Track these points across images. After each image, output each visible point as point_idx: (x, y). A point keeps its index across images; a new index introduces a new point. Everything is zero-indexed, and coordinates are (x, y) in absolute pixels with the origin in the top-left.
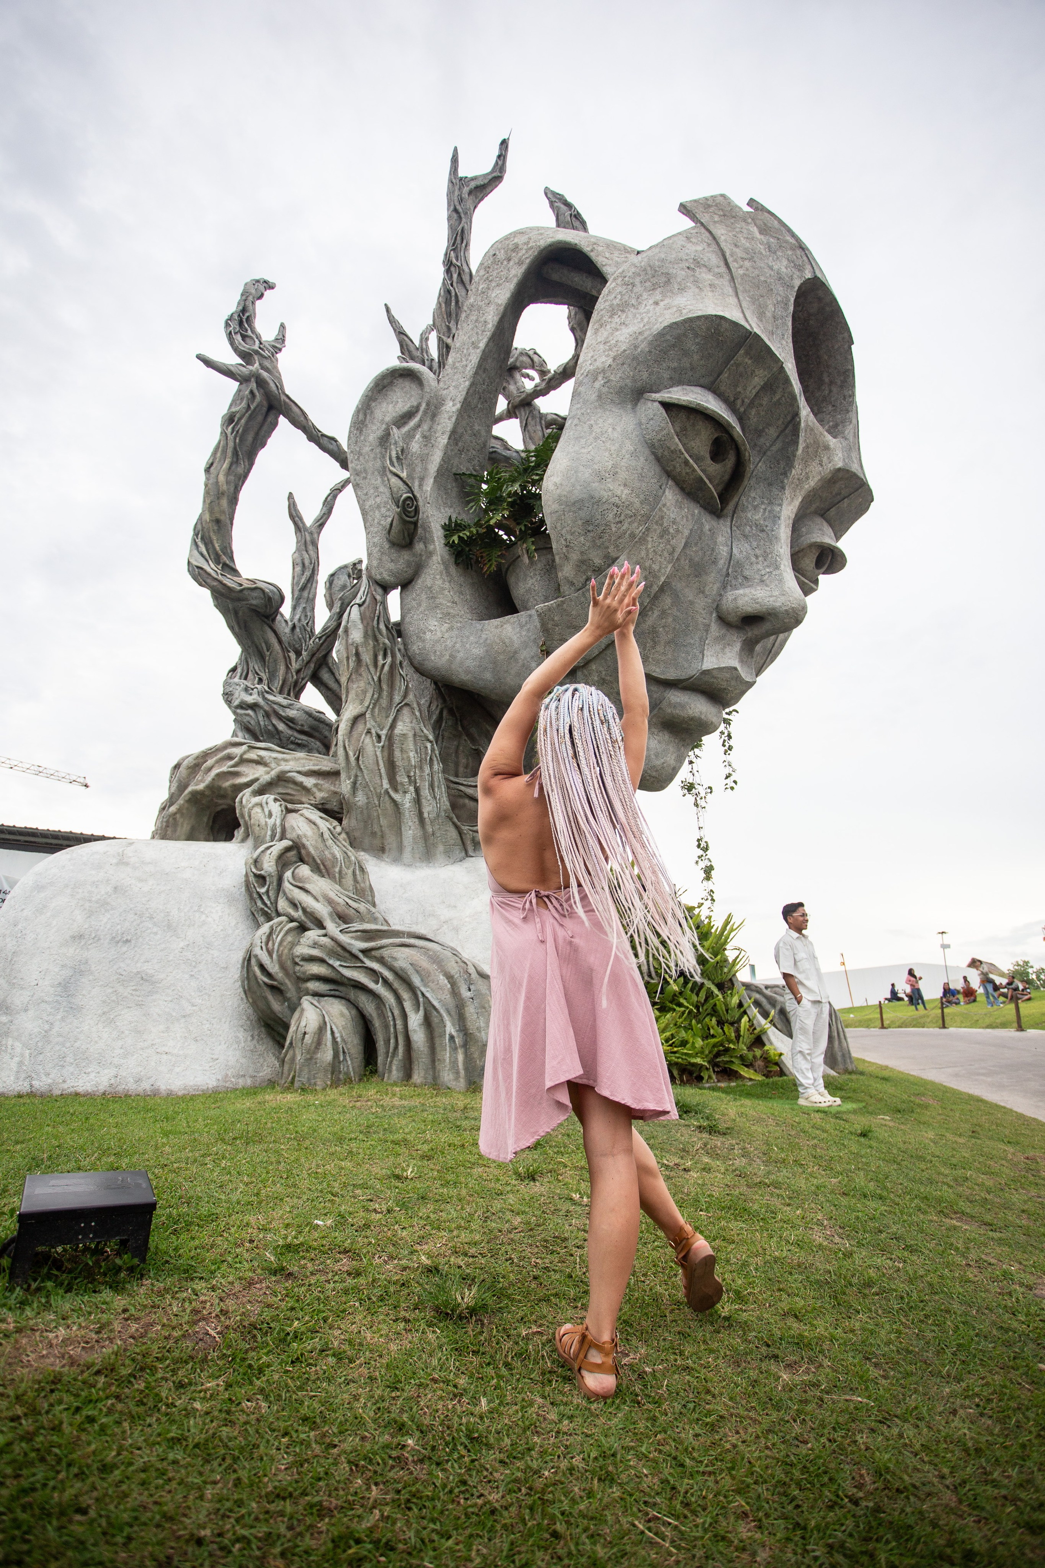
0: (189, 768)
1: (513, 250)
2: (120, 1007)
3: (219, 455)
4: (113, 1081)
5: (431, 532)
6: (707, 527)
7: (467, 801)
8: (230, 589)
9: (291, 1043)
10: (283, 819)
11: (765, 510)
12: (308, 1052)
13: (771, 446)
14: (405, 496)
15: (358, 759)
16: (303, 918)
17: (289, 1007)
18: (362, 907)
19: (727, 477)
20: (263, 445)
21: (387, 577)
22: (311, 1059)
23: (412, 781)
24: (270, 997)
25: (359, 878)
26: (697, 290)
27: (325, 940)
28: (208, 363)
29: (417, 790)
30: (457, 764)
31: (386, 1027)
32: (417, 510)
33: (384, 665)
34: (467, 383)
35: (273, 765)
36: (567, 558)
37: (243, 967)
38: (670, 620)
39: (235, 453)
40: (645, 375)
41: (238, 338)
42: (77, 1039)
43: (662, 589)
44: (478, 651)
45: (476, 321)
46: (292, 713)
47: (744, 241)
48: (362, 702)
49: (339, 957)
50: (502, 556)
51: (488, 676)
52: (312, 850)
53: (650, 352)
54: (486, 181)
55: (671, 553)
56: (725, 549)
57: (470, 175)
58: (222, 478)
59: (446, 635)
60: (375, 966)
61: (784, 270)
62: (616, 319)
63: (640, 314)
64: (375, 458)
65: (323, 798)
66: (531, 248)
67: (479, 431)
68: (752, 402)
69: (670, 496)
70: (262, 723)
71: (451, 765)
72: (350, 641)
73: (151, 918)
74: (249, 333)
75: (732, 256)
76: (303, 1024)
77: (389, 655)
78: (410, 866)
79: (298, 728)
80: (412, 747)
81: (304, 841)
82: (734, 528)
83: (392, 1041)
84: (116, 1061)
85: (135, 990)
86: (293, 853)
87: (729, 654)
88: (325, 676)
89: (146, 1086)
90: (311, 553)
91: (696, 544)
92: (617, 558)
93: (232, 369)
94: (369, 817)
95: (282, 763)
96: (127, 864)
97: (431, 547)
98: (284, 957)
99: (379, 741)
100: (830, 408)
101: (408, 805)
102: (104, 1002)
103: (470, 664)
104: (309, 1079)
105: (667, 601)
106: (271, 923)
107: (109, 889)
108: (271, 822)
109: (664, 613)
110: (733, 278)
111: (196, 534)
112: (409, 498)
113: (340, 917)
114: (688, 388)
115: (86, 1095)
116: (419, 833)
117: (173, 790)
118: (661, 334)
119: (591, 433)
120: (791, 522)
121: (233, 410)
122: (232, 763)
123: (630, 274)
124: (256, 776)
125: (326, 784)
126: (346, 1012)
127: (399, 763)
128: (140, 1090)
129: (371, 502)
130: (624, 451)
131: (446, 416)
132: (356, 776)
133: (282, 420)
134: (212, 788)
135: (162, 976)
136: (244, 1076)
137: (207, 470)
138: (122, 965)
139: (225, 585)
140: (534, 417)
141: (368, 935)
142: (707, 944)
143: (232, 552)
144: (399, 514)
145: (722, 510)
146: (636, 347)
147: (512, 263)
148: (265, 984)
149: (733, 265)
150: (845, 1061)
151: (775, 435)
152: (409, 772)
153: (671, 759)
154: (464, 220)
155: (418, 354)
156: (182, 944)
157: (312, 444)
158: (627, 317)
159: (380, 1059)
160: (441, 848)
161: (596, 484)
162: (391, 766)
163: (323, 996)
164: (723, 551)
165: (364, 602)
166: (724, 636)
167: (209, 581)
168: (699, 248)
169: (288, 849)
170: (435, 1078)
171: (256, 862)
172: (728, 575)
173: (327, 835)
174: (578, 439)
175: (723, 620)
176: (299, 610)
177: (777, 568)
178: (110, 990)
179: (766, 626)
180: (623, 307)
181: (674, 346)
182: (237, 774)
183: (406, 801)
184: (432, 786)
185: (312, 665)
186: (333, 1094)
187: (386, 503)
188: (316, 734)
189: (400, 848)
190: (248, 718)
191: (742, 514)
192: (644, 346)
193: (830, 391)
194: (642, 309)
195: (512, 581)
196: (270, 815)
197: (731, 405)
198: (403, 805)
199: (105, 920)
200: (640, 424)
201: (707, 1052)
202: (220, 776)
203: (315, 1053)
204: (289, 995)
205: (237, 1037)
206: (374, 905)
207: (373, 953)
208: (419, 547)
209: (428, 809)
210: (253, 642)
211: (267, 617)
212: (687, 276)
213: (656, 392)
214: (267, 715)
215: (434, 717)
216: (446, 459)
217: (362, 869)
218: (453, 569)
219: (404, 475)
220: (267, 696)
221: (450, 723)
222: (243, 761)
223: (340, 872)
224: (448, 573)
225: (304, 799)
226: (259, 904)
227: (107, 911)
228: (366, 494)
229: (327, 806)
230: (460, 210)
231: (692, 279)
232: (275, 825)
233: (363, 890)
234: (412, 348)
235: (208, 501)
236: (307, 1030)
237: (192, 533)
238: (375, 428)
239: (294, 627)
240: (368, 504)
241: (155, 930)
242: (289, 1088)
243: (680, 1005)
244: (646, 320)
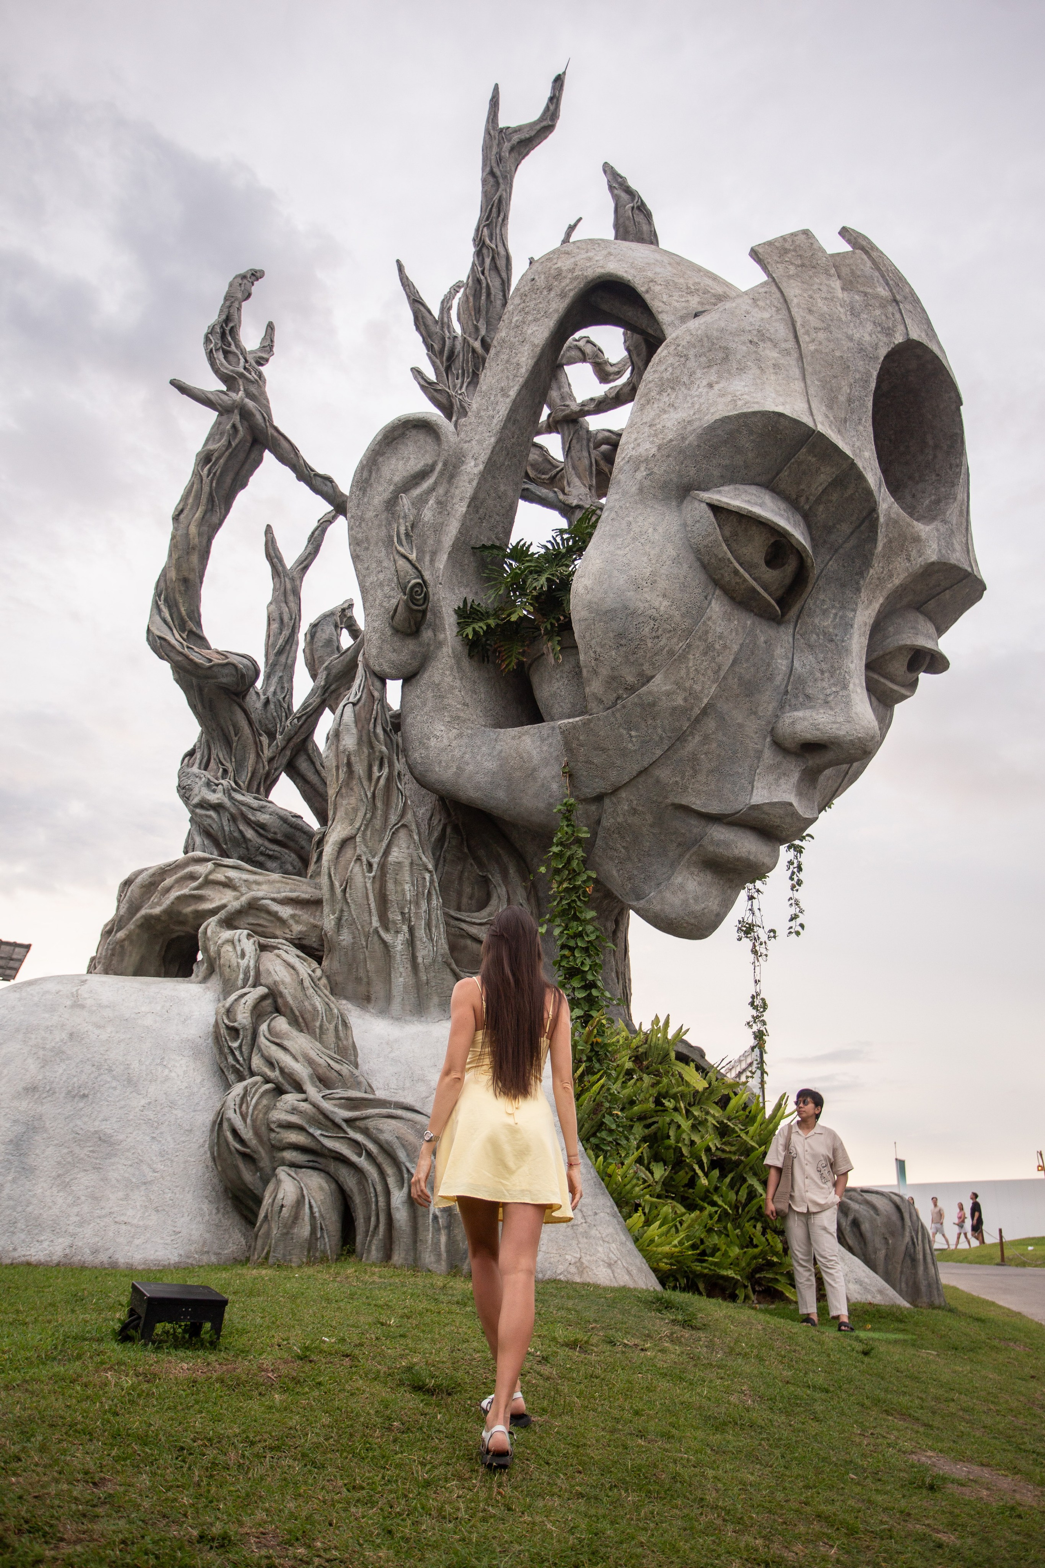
0: (143, 886)
1: (556, 277)
2: (76, 1170)
3: (190, 500)
4: (67, 1251)
5: (441, 618)
6: (762, 639)
7: (469, 942)
8: (196, 665)
9: (266, 1217)
10: (258, 960)
11: (836, 615)
12: (285, 1226)
13: (844, 542)
14: (413, 582)
15: (344, 891)
16: (280, 1079)
17: (261, 1178)
18: (345, 1069)
19: (787, 581)
20: (244, 485)
21: (386, 668)
22: (287, 1233)
23: (406, 918)
24: (241, 1165)
25: (341, 1034)
26: (758, 372)
27: (305, 1106)
28: (183, 389)
29: (411, 930)
30: (460, 894)
31: (367, 1203)
32: (426, 598)
33: (379, 778)
34: (493, 440)
35: (244, 889)
36: (596, 672)
37: (212, 1131)
38: (714, 745)
39: (211, 499)
40: (693, 472)
41: (220, 356)
42: (29, 1204)
43: (704, 712)
44: (491, 765)
45: (508, 361)
46: (263, 818)
47: (820, 303)
48: (352, 821)
49: (320, 1125)
50: (523, 654)
51: (501, 794)
52: (290, 999)
53: (699, 446)
54: (533, 133)
55: (716, 672)
56: (785, 662)
57: (513, 124)
58: (193, 529)
59: (454, 743)
60: (359, 1137)
61: (867, 338)
62: (665, 398)
63: (692, 397)
64: (380, 526)
65: (300, 932)
66: (577, 278)
67: (505, 493)
68: (818, 501)
69: (717, 607)
70: (227, 828)
71: (453, 895)
72: (341, 748)
73: (110, 1070)
74: (233, 348)
75: (803, 326)
76: (280, 1195)
77: (386, 765)
78: (398, 1019)
79: (270, 836)
80: (408, 879)
81: (282, 988)
82: (797, 636)
83: (373, 1219)
84: (71, 1229)
85: (93, 1151)
86: (269, 1001)
87: (784, 786)
88: (303, 765)
89: (103, 1257)
90: (292, 605)
91: (747, 660)
92: (653, 677)
93: (212, 397)
94: (354, 958)
95: (254, 887)
96: (82, 1007)
97: (441, 637)
98: (258, 1122)
99: (370, 871)
100: (934, 477)
101: (399, 948)
102: (59, 1163)
103: (481, 778)
104: (284, 1255)
105: (711, 724)
106: (245, 1083)
107: (64, 1035)
108: (243, 963)
109: (706, 739)
110: (801, 357)
111: (158, 594)
112: (418, 584)
113: (321, 1080)
114: (741, 487)
115: (38, 1265)
116: (411, 981)
117: (122, 911)
118: (712, 428)
119: (629, 532)
120: (868, 628)
121: (211, 447)
122: (195, 884)
123: (684, 343)
124: (224, 901)
125: (304, 915)
126: (325, 1185)
127: (392, 897)
128: (97, 1262)
129: (373, 578)
130: (664, 557)
131: (466, 478)
132: (342, 911)
133: (268, 455)
134: (172, 914)
135: (121, 1137)
136: (208, 1252)
137: (176, 518)
138: (79, 1122)
139: (191, 660)
140: (579, 440)
141: (353, 1103)
142: (751, 1129)
143: (200, 616)
144: (406, 602)
145: (783, 615)
146: (684, 439)
147: (553, 294)
148: (237, 1150)
149: (804, 339)
150: (930, 1294)
151: (848, 531)
152: (403, 908)
153: (713, 904)
154: (502, 187)
155: (437, 329)
156: (143, 1102)
157: (302, 484)
158: (677, 397)
159: (359, 1238)
160: (435, 1000)
161: (632, 593)
162: (383, 900)
163: (301, 1167)
164: (782, 665)
165: (359, 700)
166: (780, 764)
167: (172, 654)
168: (766, 315)
169: (263, 998)
170: (416, 1260)
171: (229, 1012)
172: (786, 692)
173: (307, 983)
174: (614, 536)
175: (779, 746)
176: (274, 680)
177: (845, 687)
178: (66, 1151)
179: (830, 756)
180: (672, 384)
181: (726, 442)
182: (200, 898)
183: (398, 942)
184: (428, 925)
185: (288, 753)
186: (309, 1271)
187: (390, 580)
188: (291, 844)
189: (389, 998)
190: (209, 821)
191: (808, 620)
192: (692, 438)
193: (935, 457)
194: (694, 392)
195: (535, 680)
196: (243, 955)
197: (793, 502)
198: (394, 947)
199: (61, 1071)
200: (685, 525)
201: (743, 1264)
202: (180, 899)
203: (291, 1227)
204: (262, 1164)
205: (200, 1209)
206: (356, 1066)
207: (357, 1123)
208: (427, 634)
209: (424, 953)
210: (218, 725)
211: (237, 694)
212: (748, 353)
213: (706, 489)
214: (233, 819)
215: (436, 834)
216: (464, 531)
217: (345, 1024)
218: (466, 663)
219: (413, 557)
220: (235, 795)
221: (454, 843)
222: (208, 882)
223: (321, 1027)
224: (460, 668)
225: (278, 932)
226: (231, 1060)
227: (62, 1060)
228: (368, 569)
229: (305, 942)
230: (498, 173)
231: (753, 356)
232: (248, 967)
233: (346, 1049)
234: (430, 322)
235: (175, 556)
236: (285, 1202)
237: (152, 592)
238: (381, 489)
239: (267, 702)
240: (369, 581)
241: (114, 1084)
242: (262, 1264)
243: (714, 1204)
244: (697, 407)
